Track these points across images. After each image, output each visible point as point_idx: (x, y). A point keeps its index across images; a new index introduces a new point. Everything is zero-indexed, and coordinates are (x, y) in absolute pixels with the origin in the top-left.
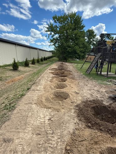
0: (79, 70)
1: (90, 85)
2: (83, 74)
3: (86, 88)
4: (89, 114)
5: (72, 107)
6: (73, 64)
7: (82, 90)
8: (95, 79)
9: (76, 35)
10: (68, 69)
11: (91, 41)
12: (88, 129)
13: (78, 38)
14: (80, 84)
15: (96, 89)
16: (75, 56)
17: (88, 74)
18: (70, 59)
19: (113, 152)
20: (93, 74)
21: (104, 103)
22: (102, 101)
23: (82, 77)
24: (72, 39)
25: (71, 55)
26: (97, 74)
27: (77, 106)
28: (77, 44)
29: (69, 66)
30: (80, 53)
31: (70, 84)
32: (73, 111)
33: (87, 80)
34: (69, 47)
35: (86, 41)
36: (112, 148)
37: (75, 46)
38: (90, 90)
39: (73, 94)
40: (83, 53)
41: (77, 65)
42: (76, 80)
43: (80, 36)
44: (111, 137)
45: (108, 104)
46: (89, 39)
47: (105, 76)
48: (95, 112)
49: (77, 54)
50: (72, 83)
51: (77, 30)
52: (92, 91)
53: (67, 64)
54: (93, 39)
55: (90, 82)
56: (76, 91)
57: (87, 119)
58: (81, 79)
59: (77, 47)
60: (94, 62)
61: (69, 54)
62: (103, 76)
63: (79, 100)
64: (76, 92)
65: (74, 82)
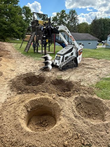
0: (18, 49)
1: (27, 62)
2: (22, 53)
3: (22, 65)
4: (20, 84)
5: (5, 83)
6: (12, 44)
7: (18, 67)
8: (32, 57)
9: (10, 9)
10: (6, 49)
11: (29, 20)
12: (18, 95)
13: (13, 14)
14: (17, 62)
15: (31, 64)
16: (14, 35)
17: (27, 52)
18: (8, 39)
19: (33, 102)
20: (31, 53)
21: (35, 74)
22: (34, 73)
23: (20, 56)
24: (6, 14)
25: (8, 34)
26: (35, 52)
27: (11, 81)
28: (14, 22)
29: (7, 45)
30: (18, 32)
31: (5, 63)
32: (6, 85)
33: (25, 58)
34: (5, 24)
35: (24, 19)
36: (32, 100)
37: (11, 23)
38: (26, 66)
39: (8, 71)
40: (22, 32)
41: (17, 45)
42: (13, 59)
43: (15, 12)
44: (35, 94)
45: (38, 74)
46: (27, 17)
47: (41, 54)
48: (27, 81)
49: (15, 32)
50: (9, 62)
51: (11, 4)
52: (27, 67)
53: (5, 43)
54: (30, 18)
55: (27, 60)
56: (12, 68)
57: (19, 88)
58: (19, 58)
59: (14, 25)
60: (30, 41)
61: (6, 33)
62: (39, 53)
63: (13, 76)
64: (11, 70)
65: (11, 61)
